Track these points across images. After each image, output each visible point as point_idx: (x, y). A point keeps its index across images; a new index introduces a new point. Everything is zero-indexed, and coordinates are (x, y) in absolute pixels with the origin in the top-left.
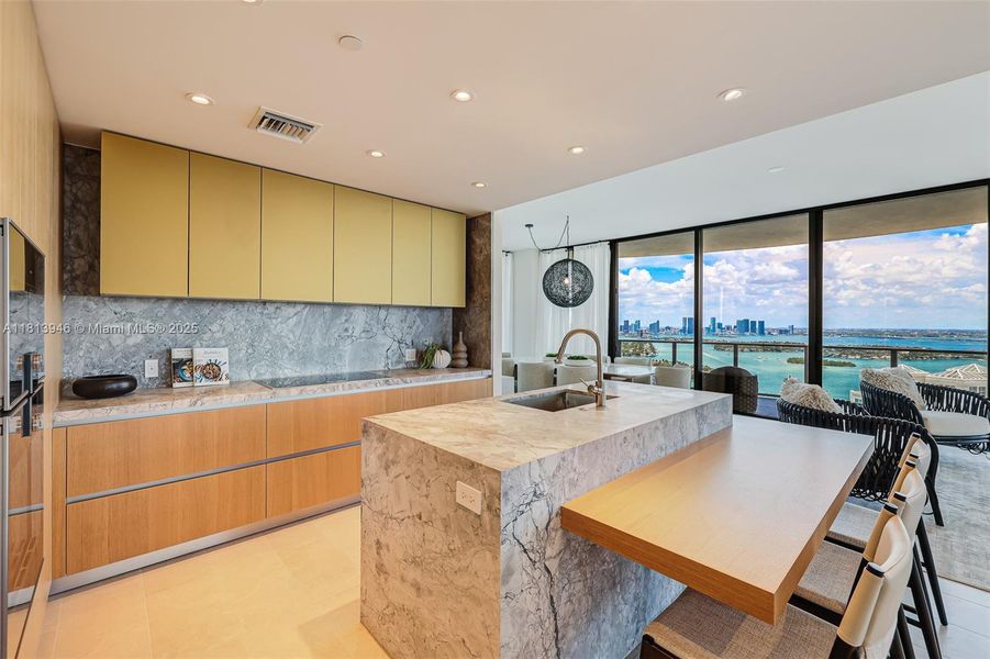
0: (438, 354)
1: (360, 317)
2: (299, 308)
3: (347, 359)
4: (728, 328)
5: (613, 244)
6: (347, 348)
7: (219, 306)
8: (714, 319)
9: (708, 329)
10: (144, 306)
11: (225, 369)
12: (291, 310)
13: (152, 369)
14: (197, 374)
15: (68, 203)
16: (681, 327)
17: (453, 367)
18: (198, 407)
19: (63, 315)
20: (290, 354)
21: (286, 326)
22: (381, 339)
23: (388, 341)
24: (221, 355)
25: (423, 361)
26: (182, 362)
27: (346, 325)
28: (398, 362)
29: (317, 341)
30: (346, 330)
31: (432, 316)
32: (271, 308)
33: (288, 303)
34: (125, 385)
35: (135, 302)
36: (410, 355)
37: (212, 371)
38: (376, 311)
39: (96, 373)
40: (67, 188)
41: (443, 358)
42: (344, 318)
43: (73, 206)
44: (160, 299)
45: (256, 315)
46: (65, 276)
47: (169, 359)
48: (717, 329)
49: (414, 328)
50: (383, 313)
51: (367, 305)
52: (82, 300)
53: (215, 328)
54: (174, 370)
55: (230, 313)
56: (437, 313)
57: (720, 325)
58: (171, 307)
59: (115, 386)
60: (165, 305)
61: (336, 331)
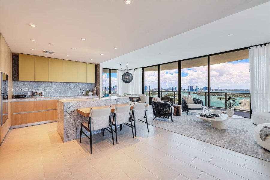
0: (89, 92)
1: (72, 85)
2: (59, 83)
3: (70, 93)
4: (201, 89)
5: (143, 68)
6: (70, 91)
7: (42, 83)
8: (197, 87)
9: (195, 89)
10: (28, 83)
11: (43, 94)
12: (57, 84)
13: (29, 94)
14: (38, 95)
15: (14, 65)
16: (188, 89)
17: (93, 95)
18: (36, 100)
19: (13, 84)
20: (57, 92)
21: (56, 87)
22: (77, 89)
23: (79, 90)
24: (43, 92)
25: (87, 94)
26: (35, 93)
27: (69, 86)
28: (81, 94)
29: (63, 89)
30: (69, 87)
31: (89, 85)
32: (53, 83)
33: (57, 82)
34: (24, 96)
35: (26, 82)
36: (84, 93)
37: (41, 95)
38: (76, 84)
39: (19, 94)
40: (14, 62)
41: (91, 93)
42: (69, 85)
43: (15, 66)
44: (31, 81)
45: (50, 84)
46: (14, 78)
47: (33, 92)
48: (198, 90)
49: (85, 87)
50: (78, 84)
51: (74, 83)
52: (16, 82)
53: (41, 87)
54: (33, 94)
55: (44, 84)
56: (91, 84)
57: (199, 88)
58: (33, 83)
59: (22, 96)
60: (32, 82)
61: (67, 87)
